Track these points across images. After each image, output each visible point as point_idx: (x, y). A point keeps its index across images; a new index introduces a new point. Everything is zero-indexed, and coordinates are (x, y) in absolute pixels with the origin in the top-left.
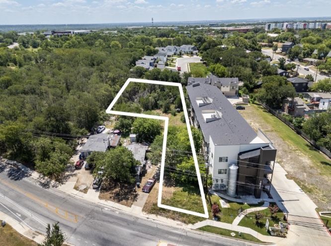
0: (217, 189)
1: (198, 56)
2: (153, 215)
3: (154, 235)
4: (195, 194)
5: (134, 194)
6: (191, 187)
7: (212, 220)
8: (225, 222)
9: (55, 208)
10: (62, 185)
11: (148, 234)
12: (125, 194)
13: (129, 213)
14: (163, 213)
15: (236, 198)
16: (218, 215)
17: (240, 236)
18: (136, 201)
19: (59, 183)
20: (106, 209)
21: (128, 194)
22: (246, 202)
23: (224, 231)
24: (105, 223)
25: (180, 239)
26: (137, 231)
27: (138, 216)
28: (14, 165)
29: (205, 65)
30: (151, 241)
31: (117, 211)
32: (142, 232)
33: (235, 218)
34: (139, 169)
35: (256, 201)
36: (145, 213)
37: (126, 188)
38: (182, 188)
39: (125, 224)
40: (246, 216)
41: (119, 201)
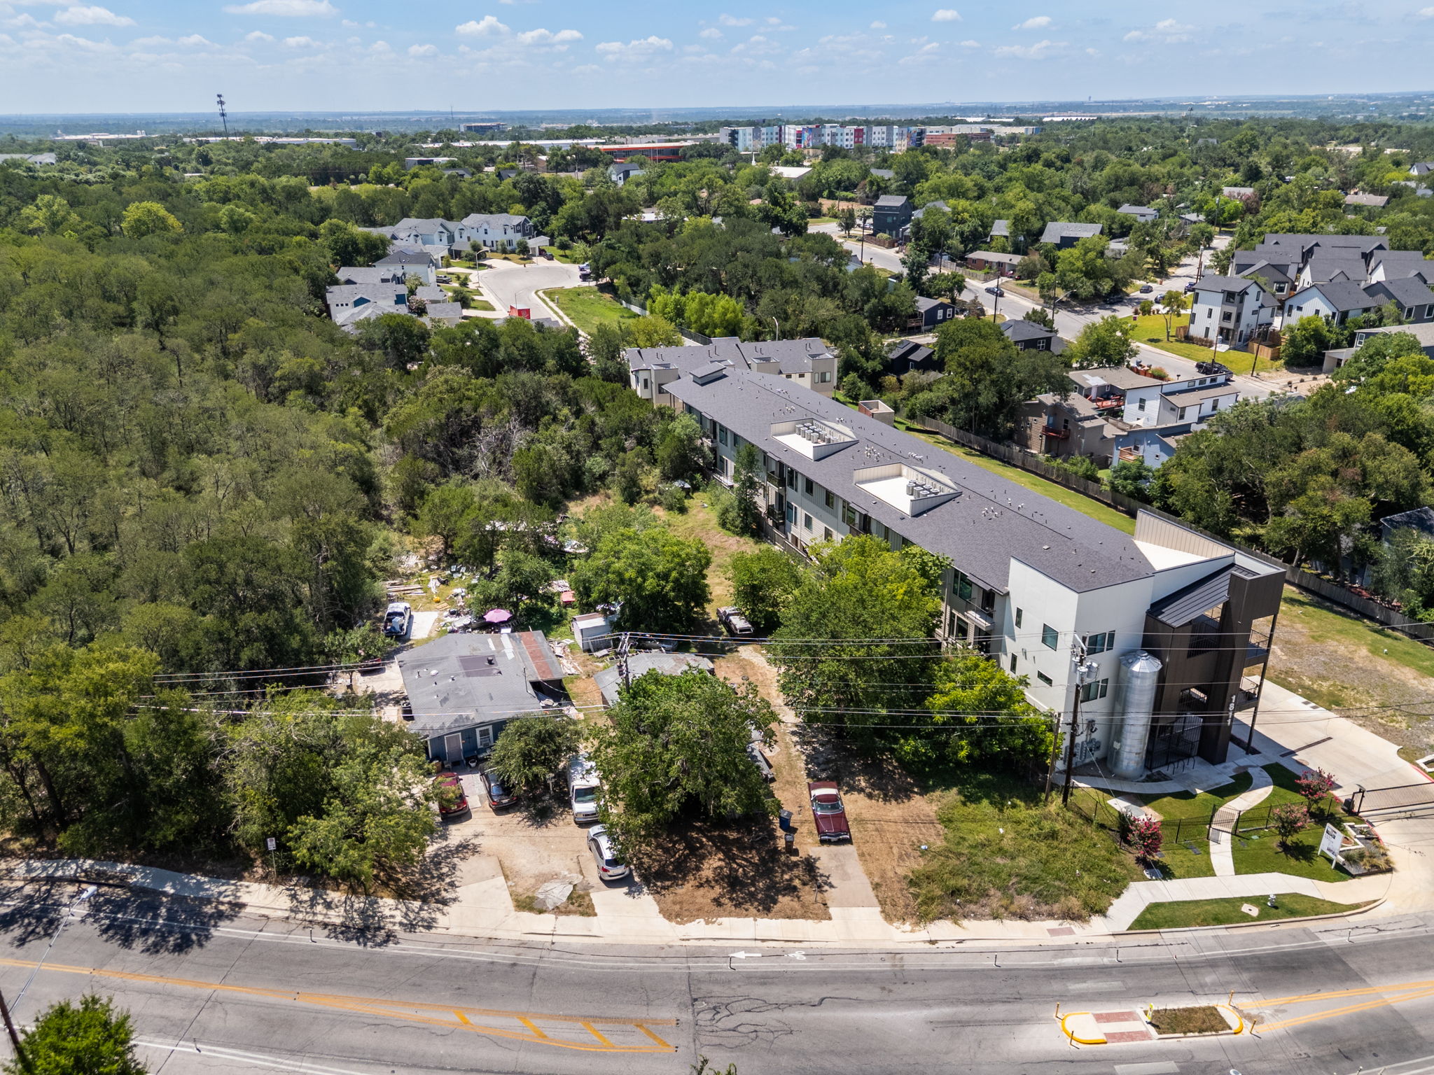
0: (1075, 762)
1: (551, 258)
2: (938, 923)
3: (1018, 999)
4: (1017, 801)
5: (795, 864)
6: (983, 777)
7: (1145, 879)
8: (1188, 875)
9: (515, 1022)
10: (446, 909)
11: (991, 1002)
12: (760, 875)
14: (971, 907)
15: (1150, 779)
17: (1276, 908)
18: (830, 885)
19: (425, 900)
20: (742, 955)
21: (772, 869)
23: (1218, 908)
24: (792, 1015)
25: (1115, 985)
27: (890, 946)
28: (98, 879)
29: (608, 296)
30: (1024, 1027)
31: (791, 950)
32: (965, 1003)
33: (1208, 853)
35: (1222, 774)
36: (908, 926)
37: (741, 845)
38: (955, 790)
39: (872, 992)
40: (1234, 834)
41: (765, 906)
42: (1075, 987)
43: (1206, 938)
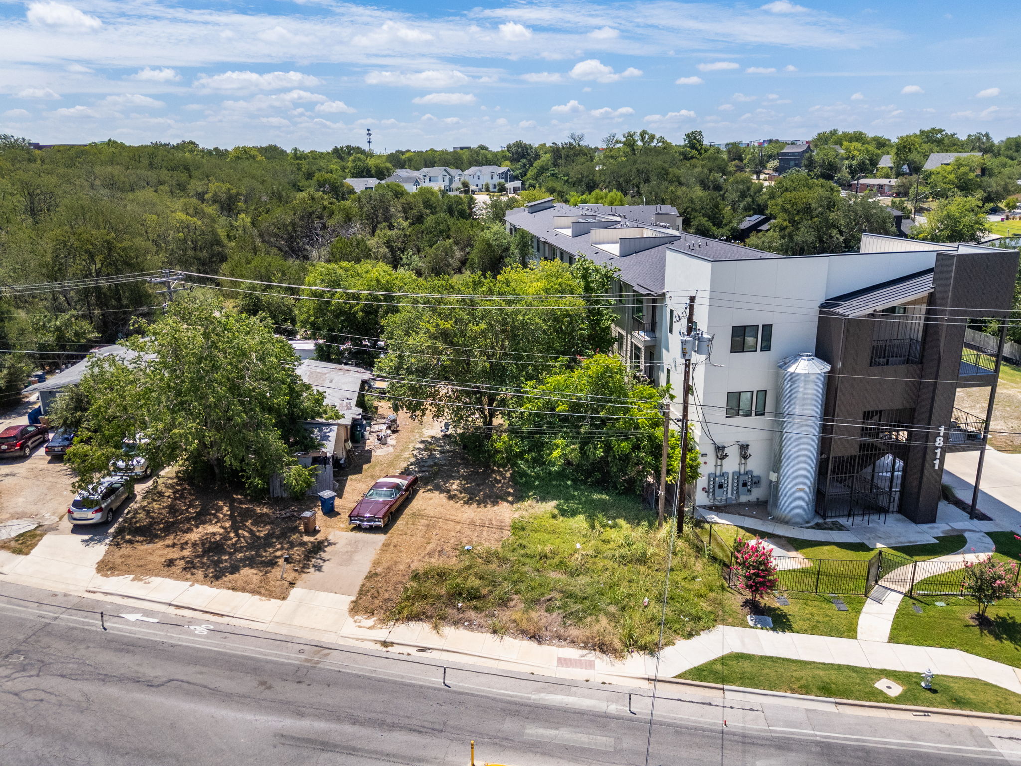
0: (721, 497)
2: (413, 625)
3: (435, 731)
4: (621, 522)
5: (303, 544)
6: (596, 496)
7: (744, 625)
8: (814, 630)
11: (393, 727)
12: (250, 547)
13: (272, 628)
14: (472, 614)
16: (766, 601)
17: (934, 691)
18: (318, 568)
20: (132, 617)
21: (271, 545)
22: (880, 539)
23: (833, 675)
24: (112, 691)
25: (602, 741)
26: (319, 717)
27: (327, 639)
31: (199, 622)
32: (356, 722)
33: (859, 612)
34: (332, 436)
35: (926, 534)
36: (371, 622)
37: (260, 520)
38: (554, 503)
39: (248, 684)
40: (909, 595)
41: (217, 576)
42: (535, 731)
43: (795, 709)
